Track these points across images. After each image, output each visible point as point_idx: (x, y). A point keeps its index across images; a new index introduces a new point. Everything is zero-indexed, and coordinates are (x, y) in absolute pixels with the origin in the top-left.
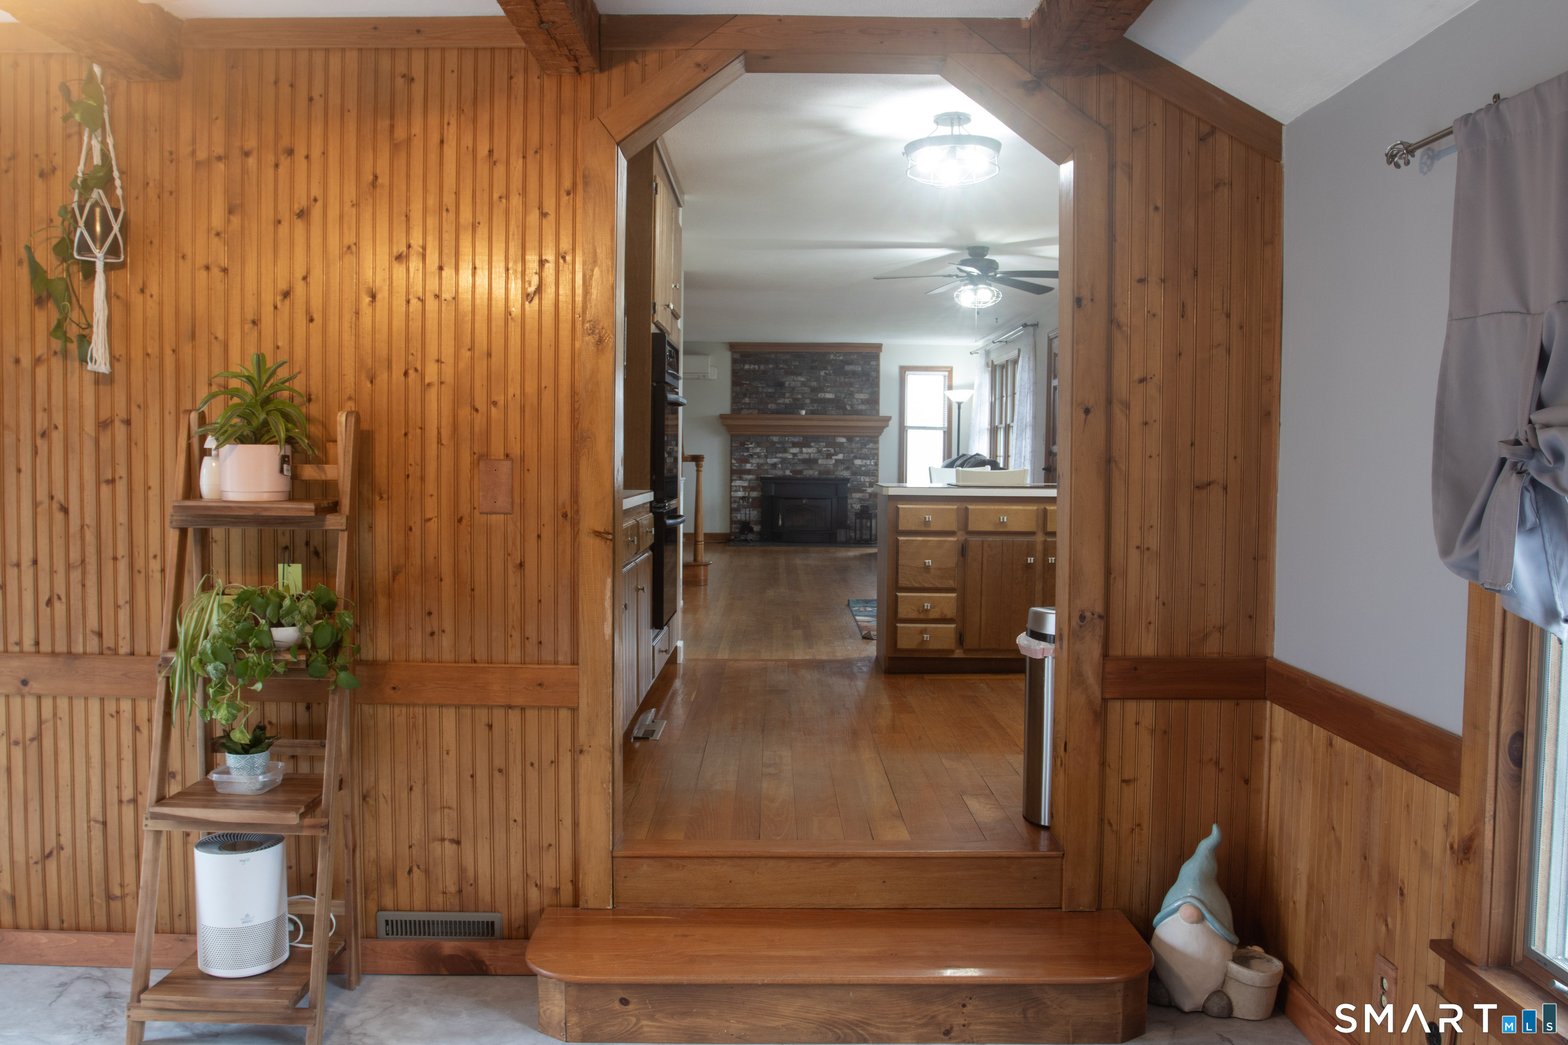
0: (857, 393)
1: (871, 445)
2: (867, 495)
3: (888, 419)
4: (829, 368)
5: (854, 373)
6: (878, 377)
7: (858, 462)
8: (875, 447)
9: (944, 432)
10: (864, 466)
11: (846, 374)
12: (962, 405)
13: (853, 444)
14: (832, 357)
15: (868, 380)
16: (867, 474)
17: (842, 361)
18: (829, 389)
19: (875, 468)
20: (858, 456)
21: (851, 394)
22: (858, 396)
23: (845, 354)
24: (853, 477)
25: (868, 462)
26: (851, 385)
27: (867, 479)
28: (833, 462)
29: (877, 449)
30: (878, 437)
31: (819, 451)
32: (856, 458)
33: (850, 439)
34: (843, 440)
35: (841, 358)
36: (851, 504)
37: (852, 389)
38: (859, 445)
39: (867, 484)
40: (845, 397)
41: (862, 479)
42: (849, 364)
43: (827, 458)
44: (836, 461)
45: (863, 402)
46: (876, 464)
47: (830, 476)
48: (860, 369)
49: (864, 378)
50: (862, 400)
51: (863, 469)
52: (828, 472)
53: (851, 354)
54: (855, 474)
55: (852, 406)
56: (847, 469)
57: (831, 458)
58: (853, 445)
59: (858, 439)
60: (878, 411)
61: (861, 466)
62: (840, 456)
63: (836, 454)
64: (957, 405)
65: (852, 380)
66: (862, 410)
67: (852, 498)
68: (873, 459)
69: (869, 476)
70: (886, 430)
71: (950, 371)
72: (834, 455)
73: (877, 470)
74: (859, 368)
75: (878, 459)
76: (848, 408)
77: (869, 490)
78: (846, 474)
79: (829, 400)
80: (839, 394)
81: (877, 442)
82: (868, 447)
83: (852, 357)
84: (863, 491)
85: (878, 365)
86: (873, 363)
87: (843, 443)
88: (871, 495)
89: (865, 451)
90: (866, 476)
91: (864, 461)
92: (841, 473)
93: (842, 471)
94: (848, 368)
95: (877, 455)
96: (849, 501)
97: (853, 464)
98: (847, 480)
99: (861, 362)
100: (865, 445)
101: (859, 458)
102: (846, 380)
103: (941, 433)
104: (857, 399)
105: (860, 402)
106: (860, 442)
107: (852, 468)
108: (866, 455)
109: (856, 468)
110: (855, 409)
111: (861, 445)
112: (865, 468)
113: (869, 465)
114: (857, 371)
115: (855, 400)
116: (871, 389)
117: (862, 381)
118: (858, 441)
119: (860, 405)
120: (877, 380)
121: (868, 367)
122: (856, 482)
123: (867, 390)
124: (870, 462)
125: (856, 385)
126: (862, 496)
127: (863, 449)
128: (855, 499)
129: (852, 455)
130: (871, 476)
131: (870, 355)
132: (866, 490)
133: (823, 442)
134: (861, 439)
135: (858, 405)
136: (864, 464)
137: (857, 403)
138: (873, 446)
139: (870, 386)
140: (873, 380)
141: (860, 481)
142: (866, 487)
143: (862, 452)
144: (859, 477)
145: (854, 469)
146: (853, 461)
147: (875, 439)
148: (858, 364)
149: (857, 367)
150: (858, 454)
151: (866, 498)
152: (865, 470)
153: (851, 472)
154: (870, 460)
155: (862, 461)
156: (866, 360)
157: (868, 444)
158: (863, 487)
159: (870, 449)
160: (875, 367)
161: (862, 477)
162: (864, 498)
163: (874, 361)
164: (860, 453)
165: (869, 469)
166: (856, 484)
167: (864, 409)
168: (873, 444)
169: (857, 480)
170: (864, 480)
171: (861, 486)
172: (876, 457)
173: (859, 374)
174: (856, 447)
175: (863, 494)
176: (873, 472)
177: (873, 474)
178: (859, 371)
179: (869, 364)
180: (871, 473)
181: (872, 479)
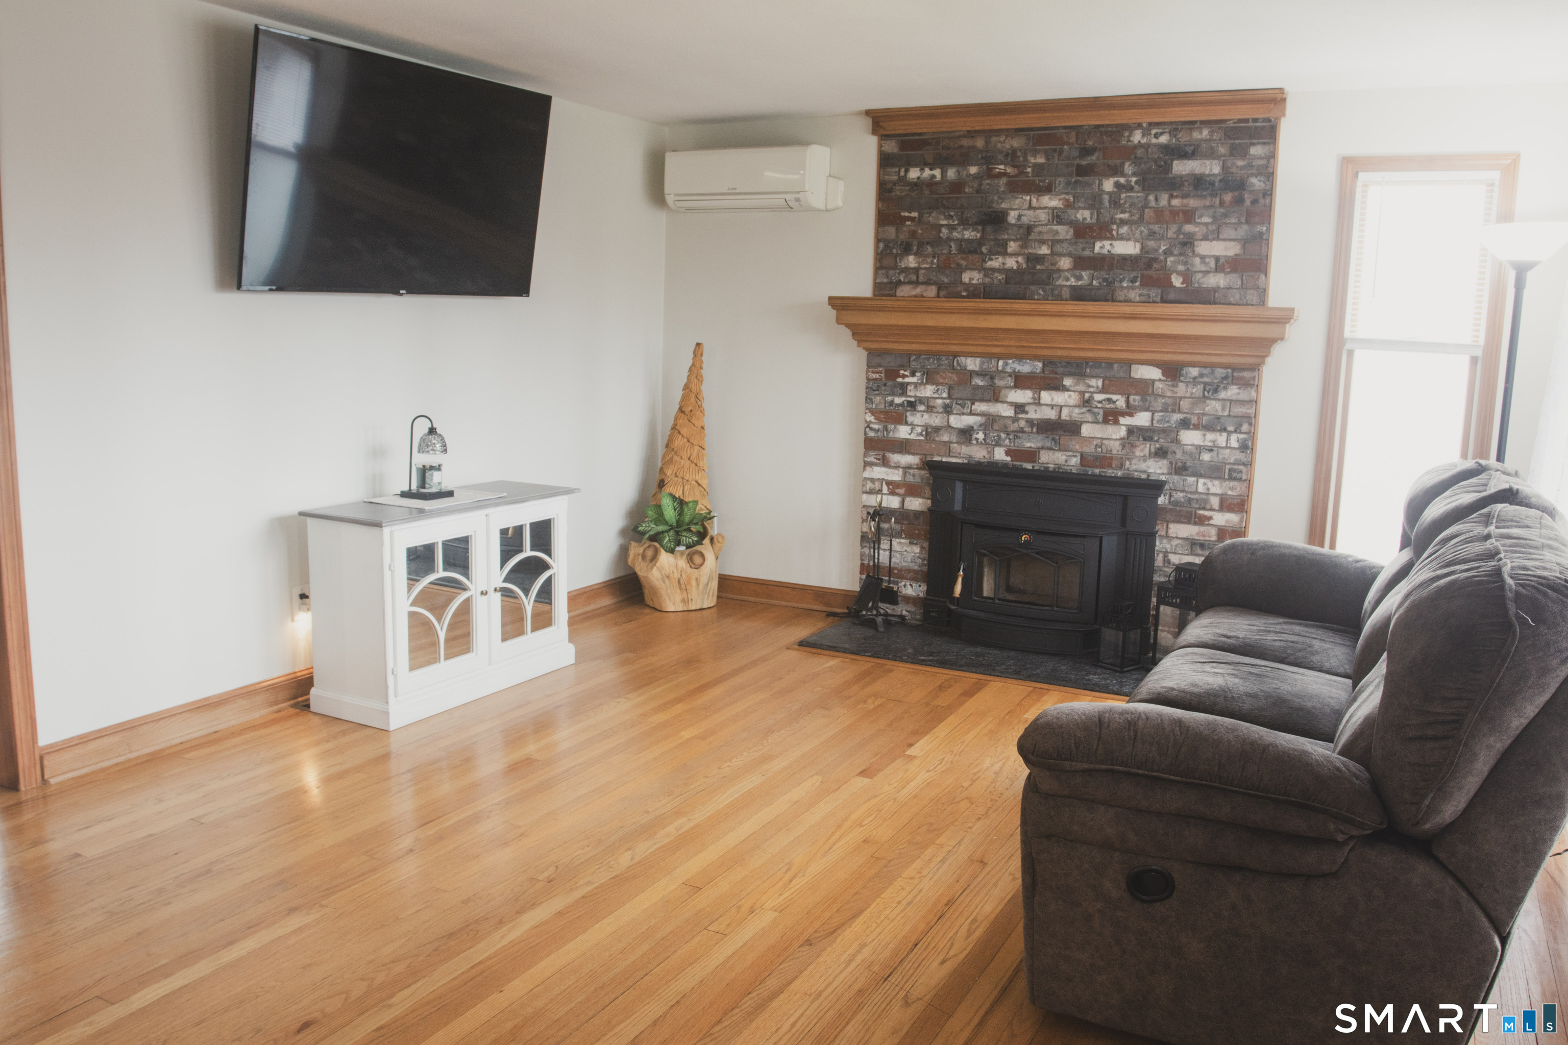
0: (1205, 238)
1: (1233, 392)
2: (1213, 531)
3: (1284, 317)
4: (1128, 168)
5: (1199, 182)
6: (1269, 191)
7: (1190, 438)
8: (1244, 395)
9: (1474, 360)
10: (1210, 450)
11: (1174, 185)
12: (1533, 273)
13: (1182, 386)
14: (1137, 137)
15: (1239, 201)
16: (1215, 472)
17: (1165, 148)
18: (1124, 230)
19: (1242, 456)
20: (1194, 420)
21: (1188, 243)
22: (1205, 248)
23: (1175, 128)
24: (1176, 478)
25: (1221, 439)
26: (1189, 216)
27: (1216, 487)
28: (1123, 432)
29: (1255, 402)
30: (1255, 368)
31: (1086, 403)
32: (1185, 424)
33: (1173, 372)
34: (1153, 373)
35: (1164, 139)
36: (1166, 554)
37: (1189, 228)
38: (1197, 390)
39: (1215, 502)
40: (1168, 253)
41: (1202, 485)
42: (1183, 154)
43: (1106, 421)
44: (1131, 430)
45: (1220, 265)
46: (1247, 447)
47: (1110, 472)
48: (1217, 170)
49: (1228, 197)
50: (1217, 259)
51: (1206, 457)
52: (1105, 460)
53: (1191, 125)
54: (1180, 469)
55: (1187, 276)
56: (1161, 453)
57: (1116, 422)
58: (1181, 389)
59: (1194, 372)
60: (1263, 293)
61: (1200, 449)
62: (1142, 419)
63: (1130, 411)
64: (1513, 276)
65: (1192, 203)
66: (1216, 290)
67: (1167, 536)
68: (1240, 431)
69: (1222, 478)
70: (1278, 350)
71: (1510, 167)
72: (1123, 414)
73: (1249, 464)
74: (1212, 168)
75: (1252, 435)
76: (1177, 281)
77: (1221, 519)
78: (1156, 469)
79: (1124, 260)
80: (1151, 244)
81: (1251, 384)
82: (1223, 395)
83: (1196, 135)
84: (1202, 521)
85: (1272, 156)
86: (1256, 150)
87: (1153, 381)
88: (1225, 532)
89: (1213, 407)
90: (1211, 478)
91: (1210, 436)
92: (1143, 466)
93: (1145, 459)
94: (1181, 167)
95: (1251, 420)
96: (1160, 545)
97: (1176, 441)
98: (1157, 487)
99: (1222, 150)
100: (1216, 391)
101: (1196, 427)
102: (1176, 202)
103: (1464, 362)
104: (1203, 258)
105: (1212, 264)
106: (1202, 380)
107: (1174, 452)
108: (1218, 418)
109: (1184, 452)
110: (1196, 285)
111: (1204, 389)
112: (1212, 457)
113: (1227, 447)
114: (1208, 175)
115: (1197, 261)
116: (1245, 227)
117: (1222, 204)
118: (1195, 378)
119: (1211, 274)
120: (1267, 201)
121: (1240, 163)
122: (1181, 495)
123: (1236, 229)
124: (1228, 440)
125: (1200, 217)
126: (1198, 534)
127: (1208, 401)
128: (1177, 538)
129: (1176, 417)
130: (1231, 478)
131: (1250, 124)
132: (1210, 518)
133: (1097, 377)
134: (1205, 371)
135: (1206, 273)
136: (1210, 444)
137: (1203, 269)
138: (1238, 394)
139: (1243, 220)
140: (1255, 202)
141: (1196, 492)
142: (1212, 510)
143: (1207, 409)
144: (1191, 480)
145: (1179, 455)
146: (1178, 432)
147: (1247, 374)
148: (1211, 154)
149: (1208, 162)
150: (1193, 414)
151: (1206, 538)
152: (1211, 461)
153: (1171, 463)
154: (1229, 433)
155: (1204, 435)
156: (1237, 142)
157: (1225, 388)
158: (1204, 509)
159: (1231, 401)
160: (1261, 162)
161: (1201, 481)
162: (1202, 539)
163: (1258, 143)
164: (1202, 412)
165: (1224, 458)
166: (1182, 500)
167: (1222, 286)
168: (1239, 388)
169: (1186, 489)
170: (1208, 489)
171: (1197, 506)
172: (1245, 427)
173: (1212, 184)
174: (1188, 395)
175: (1202, 529)
176: (1236, 467)
177: (1234, 475)
178: (1214, 175)
179: (1244, 154)
180: (1230, 470)
181: (1232, 489)
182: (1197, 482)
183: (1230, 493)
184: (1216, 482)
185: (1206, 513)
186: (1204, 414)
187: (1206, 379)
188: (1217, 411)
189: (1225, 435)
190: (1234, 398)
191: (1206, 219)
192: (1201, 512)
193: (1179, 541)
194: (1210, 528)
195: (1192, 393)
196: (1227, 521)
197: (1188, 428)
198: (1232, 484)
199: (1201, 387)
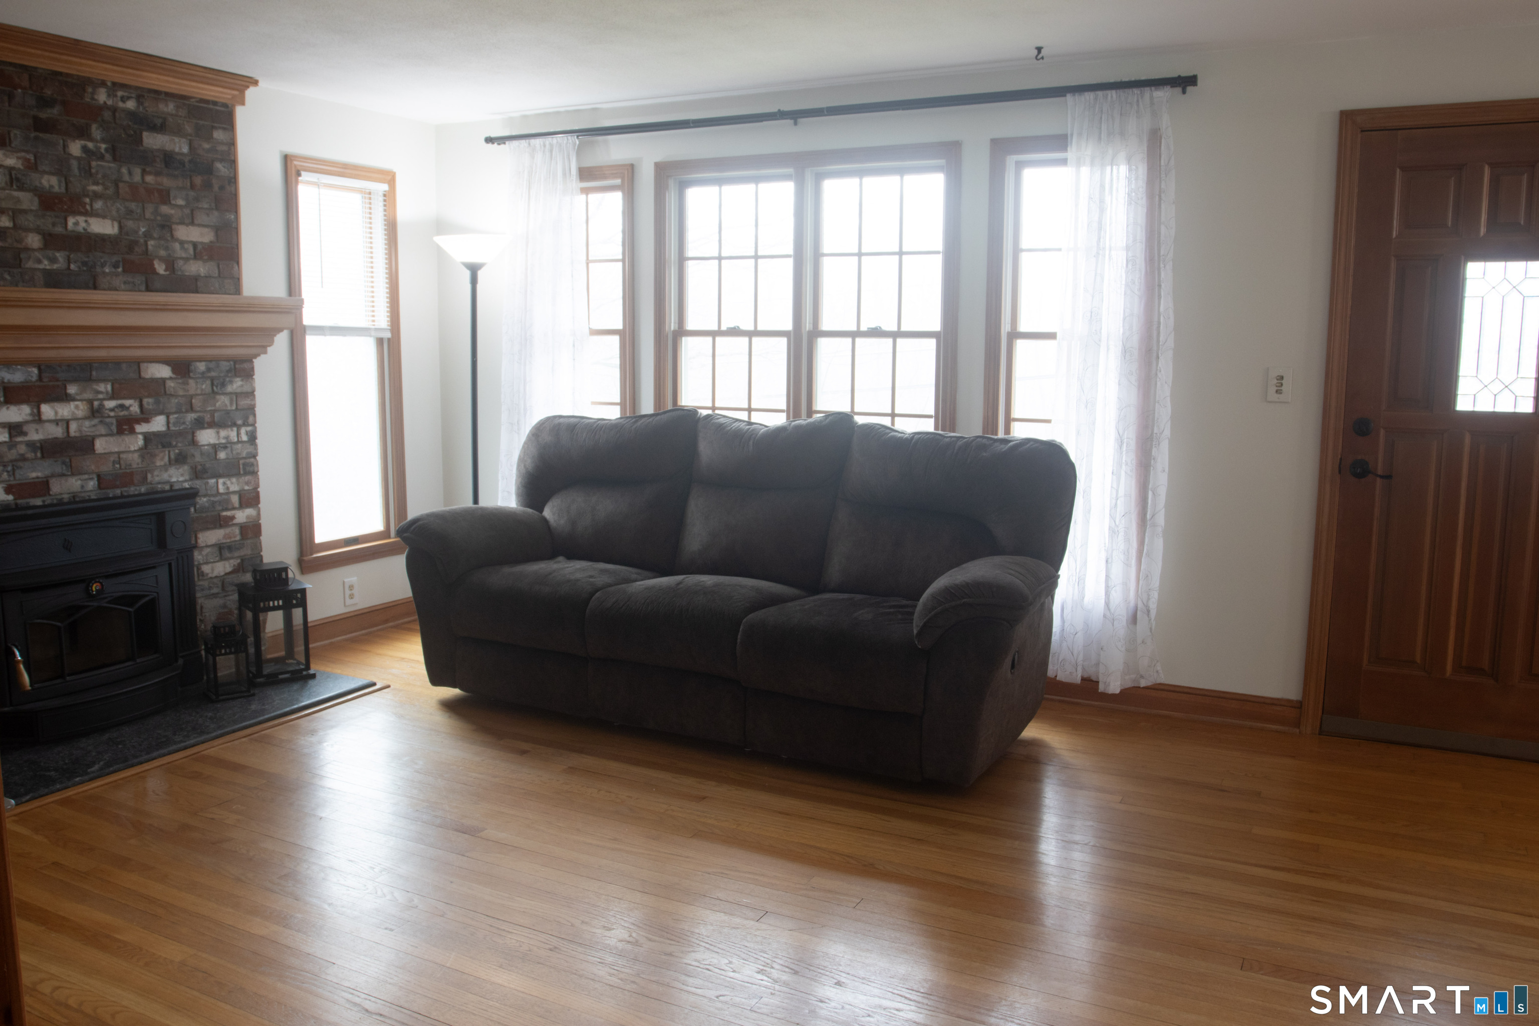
0: (182, 223)
1: (237, 384)
2: (237, 531)
3: (296, 308)
4: (96, 132)
5: (169, 159)
6: (233, 180)
7: (206, 437)
8: (246, 389)
9: (380, 342)
10: (225, 447)
11: (146, 159)
12: (480, 274)
13: (191, 382)
14: (102, 96)
15: (208, 186)
16: (232, 469)
17: (131, 114)
18: (98, 205)
19: (249, 449)
20: (207, 418)
21: (166, 226)
22: (184, 233)
23: (142, 94)
24: (198, 483)
25: (233, 434)
26: (165, 197)
27: (234, 485)
28: (140, 442)
29: (251, 394)
30: (253, 358)
31: (95, 412)
32: (200, 424)
33: (182, 368)
34: (163, 372)
35: (131, 105)
36: (204, 566)
37: (165, 209)
38: (204, 386)
39: (235, 499)
40: (148, 235)
41: (220, 485)
42: (160, 127)
43: (120, 432)
44: (148, 438)
45: (199, 252)
46: (253, 438)
47: (132, 490)
48: (185, 150)
49: (198, 180)
50: (195, 245)
51: (222, 455)
52: (126, 477)
53: (158, 94)
54: (198, 473)
55: (170, 264)
56: (180, 459)
57: (132, 431)
58: (193, 386)
59: (200, 367)
60: (239, 281)
61: (215, 448)
62: (158, 424)
63: (145, 417)
64: (467, 274)
65: (166, 182)
66: (196, 278)
67: (202, 547)
68: (245, 424)
69: (238, 475)
70: (277, 339)
71: (389, 177)
72: (139, 421)
74: (181, 146)
75: (253, 425)
76: (160, 268)
77: (242, 516)
78: (178, 477)
79: (102, 239)
80: (130, 224)
81: (248, 374)
82: (229, 389)
83: (162, 106)
84: (226, 523)
85: (234, 143)
86: (218, 135)
87: (163, 380)
88: (243, 528)
89: (223, 401)
90: (228, 476)
91: (223, 433)
92: (165, 476)
93: (165, 468)
94: (153, 141)
95: (250, 411)
97: (194, 443)
98: (191, 495)
99: (188, 129)
100: (223, 385)
101: (212, 425)
102: (149, 179)
103: (366, 345)
104: (182, 243)
105: (191, 251)
106: (209, 375)
107: (193, 456)
108: (228, 412)
109: (202, 454)
110: (179, 273)
111: (212, 385)
112: (227, 454)
113: (239, 442)
114: (178, 154)
115: (177, 246)
116: (216, 213)
117: (193, 187)
118: (203, 373)
119: (191, 261)
120: (233, 189)
121: (206, 146)
122: (205, 500)
123: (208, 215)
124: (238, 434)
125: (175, 198)
126: (224, 537)
127: (218, 397)
128: (207, 546)
129: (191, 416)
130: (246, 473)
131: (211, 106)
132: (233, 518)
133: (104, 380)
134: (212, 365)
135: (187, 260)
136: (224, 441)
137: (184, 255)
138: (242, 386)
139: (213, 205)
140: (222, 188)
141: (218, 493)
142: (234, 509)
143: (218, 404)
144: (212, 481)
145: (198, 458)
146: (193, 433)
147: (246, 365)
148: (178, 132)
149: (176, 139)
150: (205, 411)
151: (233, 539)
152: (227, 459)
153: (192, 468)
154: (239, 427)
155: (218, 433)
156: (201, 122)
157: (231, 382)
158: (227, 509)
159: (237, 394)
160: (225, 148)
161: (221, 481)
162: (228, 541)
163: (220, 128)
164: (213, 408)
165: (238, 454)
166: (207, 505)
167: (202, 275)
168: (242, 380)
169: (209, 492)
170: (228, 488)
171: (220, 508)
172: (251, 420)
173: (182, 164)
174: (199, 392)
175: (228, 530)
176: (248, 461)
177: (248, 469)
178: (182, 154)
179: (209, 138)
180: (244, 464)
181: (247, 483)
182: (217, 483)
183: (246, 488)
184: (234, 480)
185: (229, 513)
186: (215, 411)
187: (213, 374)
188: (226, 405)
189: (235, 429)
190: (239, 390)
191: (181, 202)
192: (224, 513)
193: (209, 550)
194: (234, 528)
195: (202, 390)
196: (248, 517)
197: (203, 428)
198: (247, 478)
199: (208, 382)
